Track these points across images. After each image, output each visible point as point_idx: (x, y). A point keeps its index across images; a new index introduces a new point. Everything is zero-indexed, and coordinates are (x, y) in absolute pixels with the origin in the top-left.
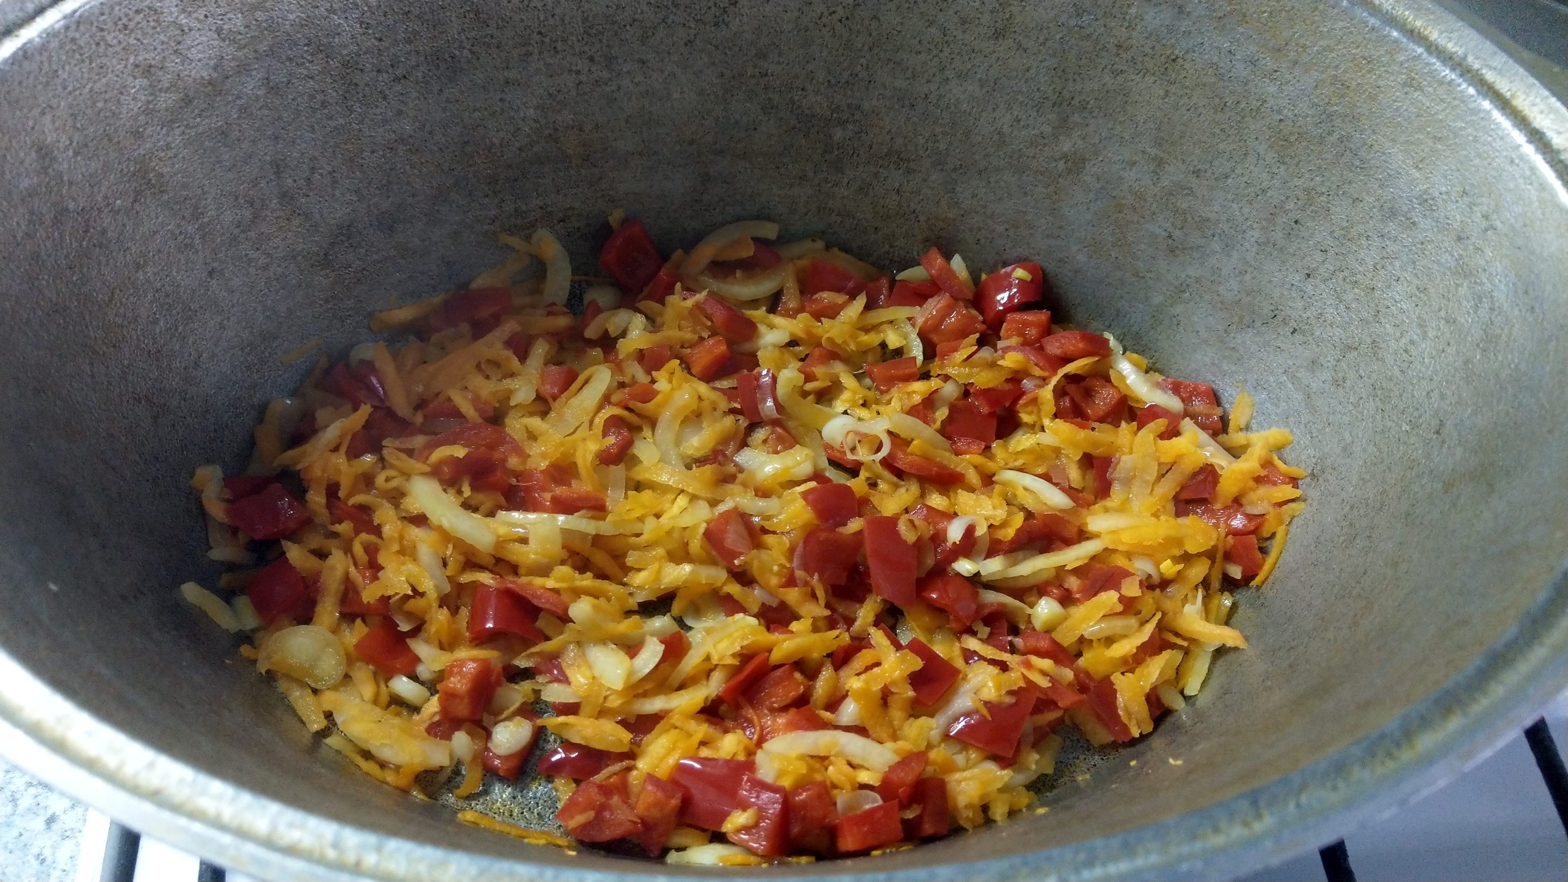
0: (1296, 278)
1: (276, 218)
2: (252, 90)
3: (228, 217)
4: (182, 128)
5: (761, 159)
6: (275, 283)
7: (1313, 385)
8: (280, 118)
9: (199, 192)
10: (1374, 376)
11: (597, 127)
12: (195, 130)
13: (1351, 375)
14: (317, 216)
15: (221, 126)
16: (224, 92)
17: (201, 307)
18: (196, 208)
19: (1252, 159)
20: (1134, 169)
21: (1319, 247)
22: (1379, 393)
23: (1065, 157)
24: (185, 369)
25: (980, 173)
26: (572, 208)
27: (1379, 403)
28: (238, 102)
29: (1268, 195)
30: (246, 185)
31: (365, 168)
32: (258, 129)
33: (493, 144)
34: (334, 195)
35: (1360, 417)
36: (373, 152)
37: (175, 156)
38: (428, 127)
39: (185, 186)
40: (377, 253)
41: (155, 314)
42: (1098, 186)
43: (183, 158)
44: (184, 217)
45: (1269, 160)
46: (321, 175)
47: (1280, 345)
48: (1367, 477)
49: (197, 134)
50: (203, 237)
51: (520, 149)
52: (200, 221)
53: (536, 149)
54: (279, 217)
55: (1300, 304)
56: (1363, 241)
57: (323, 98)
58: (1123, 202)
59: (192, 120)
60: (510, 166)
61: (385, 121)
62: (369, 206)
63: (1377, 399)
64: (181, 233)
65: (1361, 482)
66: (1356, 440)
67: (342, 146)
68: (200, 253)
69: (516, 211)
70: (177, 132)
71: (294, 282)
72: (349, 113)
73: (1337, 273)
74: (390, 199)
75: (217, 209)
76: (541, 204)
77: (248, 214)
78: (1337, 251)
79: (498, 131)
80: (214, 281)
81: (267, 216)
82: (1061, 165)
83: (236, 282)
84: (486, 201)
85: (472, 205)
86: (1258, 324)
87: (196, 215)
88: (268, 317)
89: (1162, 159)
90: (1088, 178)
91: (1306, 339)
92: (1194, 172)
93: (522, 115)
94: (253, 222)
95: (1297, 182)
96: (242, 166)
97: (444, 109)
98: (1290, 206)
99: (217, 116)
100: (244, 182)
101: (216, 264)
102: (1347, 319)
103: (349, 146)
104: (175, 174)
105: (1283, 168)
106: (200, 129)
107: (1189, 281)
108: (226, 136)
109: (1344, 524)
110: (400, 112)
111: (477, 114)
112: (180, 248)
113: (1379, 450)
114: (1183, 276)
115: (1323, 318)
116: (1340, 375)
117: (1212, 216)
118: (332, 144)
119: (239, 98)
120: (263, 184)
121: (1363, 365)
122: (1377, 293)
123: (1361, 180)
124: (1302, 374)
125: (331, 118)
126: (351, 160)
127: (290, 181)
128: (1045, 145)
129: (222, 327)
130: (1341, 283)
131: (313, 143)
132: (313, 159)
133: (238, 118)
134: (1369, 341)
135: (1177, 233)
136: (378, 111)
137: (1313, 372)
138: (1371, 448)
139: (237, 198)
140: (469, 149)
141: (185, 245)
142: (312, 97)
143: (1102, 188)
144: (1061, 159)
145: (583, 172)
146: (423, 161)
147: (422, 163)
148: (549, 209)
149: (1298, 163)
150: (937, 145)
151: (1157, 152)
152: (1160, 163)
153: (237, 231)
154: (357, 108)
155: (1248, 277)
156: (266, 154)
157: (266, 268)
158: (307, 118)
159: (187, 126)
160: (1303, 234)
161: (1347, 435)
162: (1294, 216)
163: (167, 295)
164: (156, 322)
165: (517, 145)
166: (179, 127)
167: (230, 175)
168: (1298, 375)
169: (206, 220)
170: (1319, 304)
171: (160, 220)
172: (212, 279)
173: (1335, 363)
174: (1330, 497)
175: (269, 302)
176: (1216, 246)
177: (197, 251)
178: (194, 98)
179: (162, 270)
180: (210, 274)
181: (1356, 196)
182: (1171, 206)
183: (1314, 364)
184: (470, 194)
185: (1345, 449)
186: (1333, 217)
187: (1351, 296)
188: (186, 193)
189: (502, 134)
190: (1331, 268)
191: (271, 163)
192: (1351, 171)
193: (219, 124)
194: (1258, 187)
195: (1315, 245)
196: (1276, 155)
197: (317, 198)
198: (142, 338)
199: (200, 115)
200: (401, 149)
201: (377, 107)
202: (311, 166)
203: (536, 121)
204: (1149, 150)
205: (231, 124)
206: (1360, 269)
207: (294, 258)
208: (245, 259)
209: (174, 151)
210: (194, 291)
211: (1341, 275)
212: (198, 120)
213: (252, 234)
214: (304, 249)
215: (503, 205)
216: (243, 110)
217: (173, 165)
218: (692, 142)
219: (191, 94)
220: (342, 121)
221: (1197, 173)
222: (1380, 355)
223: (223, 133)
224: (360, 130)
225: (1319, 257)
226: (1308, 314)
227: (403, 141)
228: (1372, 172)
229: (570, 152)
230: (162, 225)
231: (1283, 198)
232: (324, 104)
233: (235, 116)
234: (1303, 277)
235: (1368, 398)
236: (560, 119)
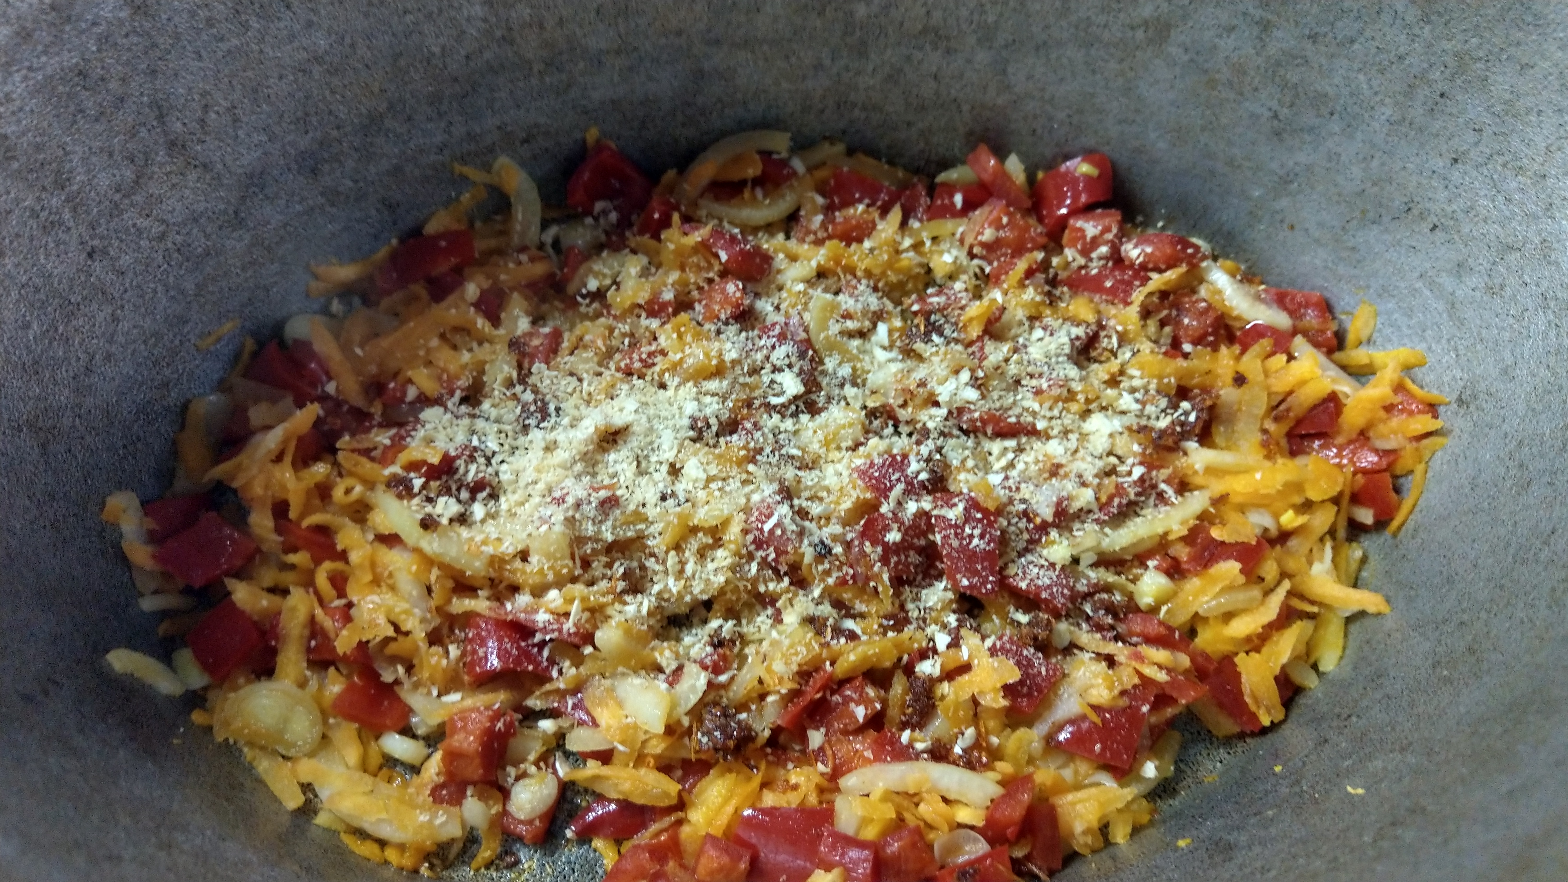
0: (1440, 164)
1: (167, 174)
2: (110, 12)
3: (104, 181)
4: (24, 72)
5: (765, 47)
6: (176, 255)
7: (1459, 293)
8: (155, 45)
9: (60, 153)
10: (1545, 284)
11: (561, 22)
12: (40, 72)
13: (1512, 281)
14: (219, 166)
15: (77, 64)
16: (74, 18)
17: (84, 299)
18: (59, 173)
19: (1386, 17)
20: (1233, 36)
21: (1472, 125)
22: (1552, 304)
23: (1146, 23)
24: (74, 378)
25: (1037, 49)
26: (537, 125)
27: (1552, 317)
28: (96, 30)
29: (1407, 62)
30: (122, 137)
31: (273, 98)
32: (128, 63)
33: (433, 54)
34: (237, 136)
35: (1525, 332)
36: (281, 78)
37: (21, 109)
38: (348, 40)
39: (39, 148)
40: (300, 203)
41: (24, 316)
42: (1186, 58)
43: (32, 111)
44: (44, 188)
45: (1409, 19)
46: (218, 113)
47: (1414, 244)
48: (1539, 408)
49: (45, 78)
50: (74, 209)
51: (467, 57)
52: (67, 190)
53: (488, 55)
54: (170, 173)
55: (1442, 195)
56: (1533, 118)
57: (208, 14)
58: (1217, 76)
59: (35, 60)
60: (456, 80)
61: (292, 37)
62: (283, 146)
63: (1550, 312)
64: (43, 209)
65: (1530, 414)
66: (1520, 361)
67: (241, 73)
68: (73, 231)
69: (469, 134)
70: (17, 77)
71: (200, 250)
72: (244, 30)
73: (1495, 157)
74: (311, 135)
75: (89, 171)
76: (498, 123)
77: (129, 174)
78: (1495, 130)
79: (437, 37)
80: (96, 264)
81: (153, 173)
82: (1140, 34)
83: (126, 260)
84: (429, 126)
85: (413, 132)
86: (1386, 219)
87: (60, 185)
88: (173, 297)
89: (1269, 22)
90: (1173, 50)
91: (1448, 237)
92: (1309, 37)
93: (466, 13)
94: (136, 182)
95: (1448, 46)
96: (112, 113)
97: (366, 15)
98: (1435, 75)
99: (70, 51)
100: (118, 133)
101: (96, 242)
102: (1507, 213)
103: (250, 73)
104: (24, 134)
105: (1427, 28)
106: (49, 71)
107: (1297, 169)
108: (85, 77)
109: (1510, 464)
110: (310, 24)
111: (409, 18)
112: (44, 227)
113: (1555, 374)
114: (1291, 163)
115: (1473, 213)
116: (1498, 281)
117: (1330, 91)
118: (227, 71)
119: (94, 24)
120: (143, 132)
121: (1528, 270)
122: (1550, 182)
123: (1534, 41)
124: (1447, 281)
125: (222, 39)
126: (255, 91)
127: (179, 124)
128: (1120, 11)
129: (115, 319)
130: (1499, 168)
131: (202, 74)
132: (204, 94)
133: (99, 51)
134: (1537, 240)
135: (1285, 112)
136: (281, 25)
137: (1460, 276)
138: (1543, 372)
139: (111, 155)
140: (402, 62)
141: (52, 223)
142: (193, 14)
143: (1192, 60)
144: (1139, 26)
145: (548, 80)
146: (346, 82)
147: (345, 86)
148: (509, 129)
149: (1449, 21)
150: (984, 17)
151: (1264, 14)
152: (1266, 26)
153: (117, 197)
154: (254, 23)
155: (1375, 163)
156: (142, 94)
157: (162, 237)
158: (190, 42)
159: (30, 69)
160: (1448, 110)
161: (1507, 355)
162: (1440, 87)
163: (37, 290)
164: (27, 326)
165: (463, 53)
166: (18, 71)
167: (99, 127)
168: (1440, 280)
169: (75, 188)
170: (1469, 195)
171: (12, 195)
172: (93, 261)
173: (1489, 266)
174: (1487, 430)
175: (171, 279)
176: (1335, 126)
177: (69, 229)
178: (34, 30)
179: (25, 258)
180: (90, 255)
181: (1524, 61)
182: (1277, 79)
183: (1461, 268)
184: (409, 119)
185: (1505, 371)
186: (1492, 88)
187: (1514, 185)
188: (42, 156)
189: (442, 40)
190: (1488, 151)
191: (150, 106)
192: (1520, 29)
193: (74, 61)
194: (1393, 53)
195: (1467, 123)
196: (1420, 12)
197: (217, 142)
198: (11, 349)
199: (45, 52)
200: (317, 70)
201: (279, 19)
202: (203, 103)
203: (485, 20)
204: (1252, 11)
205: (89, 60)
206: (1527, 151)
207: (196, 220)
208: (132, 230)
209: (18, 103)
210: (72, 280)
211: (1501, 160)
212: (44, 59)
213: (138, 198)
214: (206, 209)
215: (452, 129)
216: (104, 40)
217: (19, 121)
218: (679, 33)
219: (29, 25)
220: (235, 42)
221: (1314, 38)
222: (1553, 258)
223: (80, 73)
224: (261, 52)
225: (1471, 137)
226: (1454, 207)
227: (318, 59)
228: (1548, 31)
229: (530, 56)
230: (17, 201)
231: (1425, 65)
232: (210, 22)
233: (94, 48)
234: (1448, 162)
235: (1536, 310)
236: (514, 15)
